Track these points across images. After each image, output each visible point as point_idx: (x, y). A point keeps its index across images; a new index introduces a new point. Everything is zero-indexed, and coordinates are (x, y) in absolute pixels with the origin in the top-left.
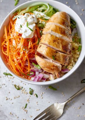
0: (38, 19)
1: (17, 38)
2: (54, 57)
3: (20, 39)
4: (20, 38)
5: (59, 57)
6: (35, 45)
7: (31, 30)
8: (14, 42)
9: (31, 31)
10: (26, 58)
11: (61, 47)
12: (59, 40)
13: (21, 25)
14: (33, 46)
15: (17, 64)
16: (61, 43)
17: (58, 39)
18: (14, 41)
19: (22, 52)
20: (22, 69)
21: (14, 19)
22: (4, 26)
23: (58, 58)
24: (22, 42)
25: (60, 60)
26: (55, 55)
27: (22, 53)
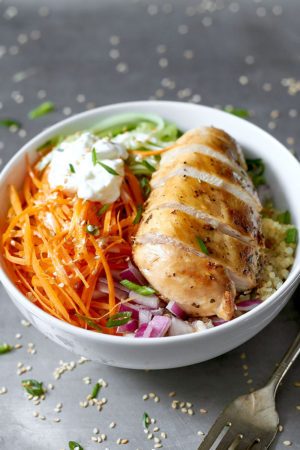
0: (130, 151)
1: (60, 206)
2: (205, 243)
3: (70, 207)
4: (70, 203)
5: (223, 246)
6: (127, 227)
7: (111, 171)
8: (49, 220)
9: (112, 176)
10: (98, 262)
11: (224, 211)
12: (215, 193)
13: (71, 166)
14: (123, 229)
15: (66, 283)
16: (225, 202)
17: (213, 189)
18: (49, 215)
19: (83, 241)
20: (85, 305)
21: (41, 166)
22: (8, 187)
23: (217, 248)
24: (80, 212)
25: (228, 257)
26: (208, 239)
27: (81, 246)
